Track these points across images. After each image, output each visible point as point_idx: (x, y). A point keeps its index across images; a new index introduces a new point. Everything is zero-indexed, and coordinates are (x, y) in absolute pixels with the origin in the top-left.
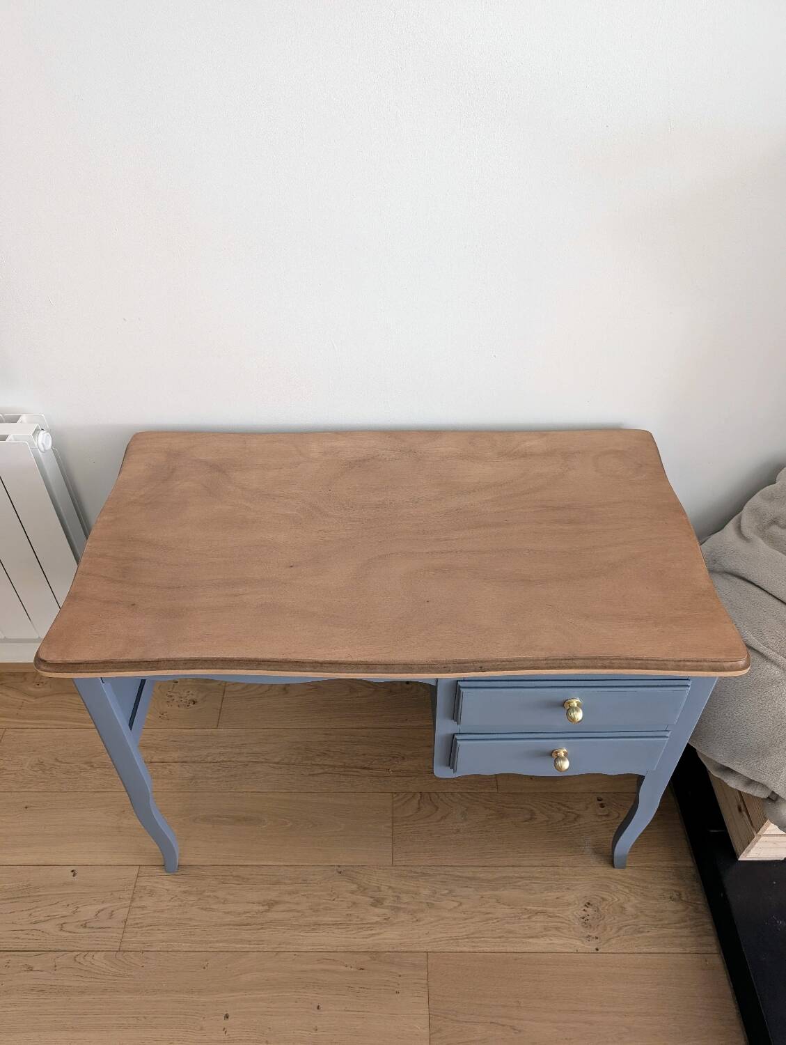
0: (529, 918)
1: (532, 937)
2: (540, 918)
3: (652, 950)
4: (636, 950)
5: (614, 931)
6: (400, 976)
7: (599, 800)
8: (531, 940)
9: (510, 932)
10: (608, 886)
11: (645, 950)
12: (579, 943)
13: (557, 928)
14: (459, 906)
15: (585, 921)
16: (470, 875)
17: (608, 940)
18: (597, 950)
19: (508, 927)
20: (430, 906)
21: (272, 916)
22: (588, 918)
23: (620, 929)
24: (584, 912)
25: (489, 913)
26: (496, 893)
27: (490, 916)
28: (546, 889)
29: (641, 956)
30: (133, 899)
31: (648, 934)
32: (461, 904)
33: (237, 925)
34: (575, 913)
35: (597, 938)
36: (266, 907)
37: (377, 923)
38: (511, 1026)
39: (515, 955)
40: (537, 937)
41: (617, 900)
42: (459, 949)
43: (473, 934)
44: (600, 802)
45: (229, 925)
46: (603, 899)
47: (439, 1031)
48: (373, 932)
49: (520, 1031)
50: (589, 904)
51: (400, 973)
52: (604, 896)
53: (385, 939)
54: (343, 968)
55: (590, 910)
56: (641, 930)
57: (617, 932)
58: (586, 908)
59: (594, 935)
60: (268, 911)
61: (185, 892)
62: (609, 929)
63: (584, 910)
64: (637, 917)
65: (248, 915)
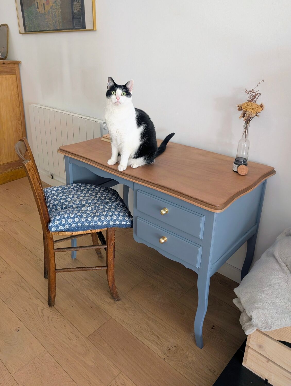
0: (151, 334)
1: (147, 339)
2: (155, 337)
3: (185, 375)
4: (179, 371)
5: (177, 359)
6: (99, 316)
7: (213, 326)
8: (145, 339)
9: (141, 332)
10: (189, 348)
11: (182, 373)
12: (160, 353)
13: (157, 343)
14: (133, 315)
15: (169, 350)
16: (145, 312)
17: (171, 360)
18: (165, 359)
19: (142, 331)
20: (126, 310)
21: (84, 282)
22: (171, 349)
23: (179, 361)
24: (171, 347)
25: (140, 324)
26: (148, 321)
27: (140, 325)
28: (165, 332)
29: (178, 373)
30: (59, 258)
31: (188, 370)
32: (134, 315)
33: (74, 277)
34: (168, 345)
35: (168, 356)
36: (84, 279)
37: (106, 302)
38: (115, 352)
39: (136, 338)
40: (148, 340)
41: (188, 353)
42: (121, 324)
43: (130, 324)
44: (213, 327)
45: (73, 276)
46: (183, 350)
47: (95, 335)
48: (103, 303)
49: (116, 355)
50: (176, 347)
51: (100, 316)
52: (184, 349)
53: (104, 306)
54: (87, 304)
55: (174, 348)
56: (187, 368)
57: (177, 361)
58: (173, 347)
59: (169, 355)
60: (84, 280)
61: (71, 264)
62: (175, 358)
63: (172, 347)
64: (190, 363)
65: (79, 278)
